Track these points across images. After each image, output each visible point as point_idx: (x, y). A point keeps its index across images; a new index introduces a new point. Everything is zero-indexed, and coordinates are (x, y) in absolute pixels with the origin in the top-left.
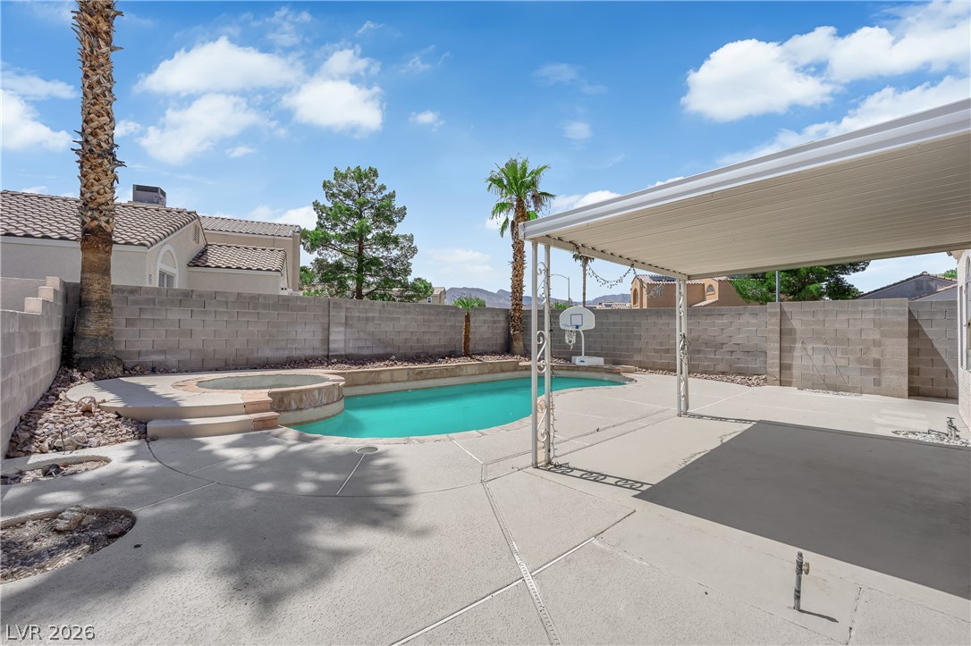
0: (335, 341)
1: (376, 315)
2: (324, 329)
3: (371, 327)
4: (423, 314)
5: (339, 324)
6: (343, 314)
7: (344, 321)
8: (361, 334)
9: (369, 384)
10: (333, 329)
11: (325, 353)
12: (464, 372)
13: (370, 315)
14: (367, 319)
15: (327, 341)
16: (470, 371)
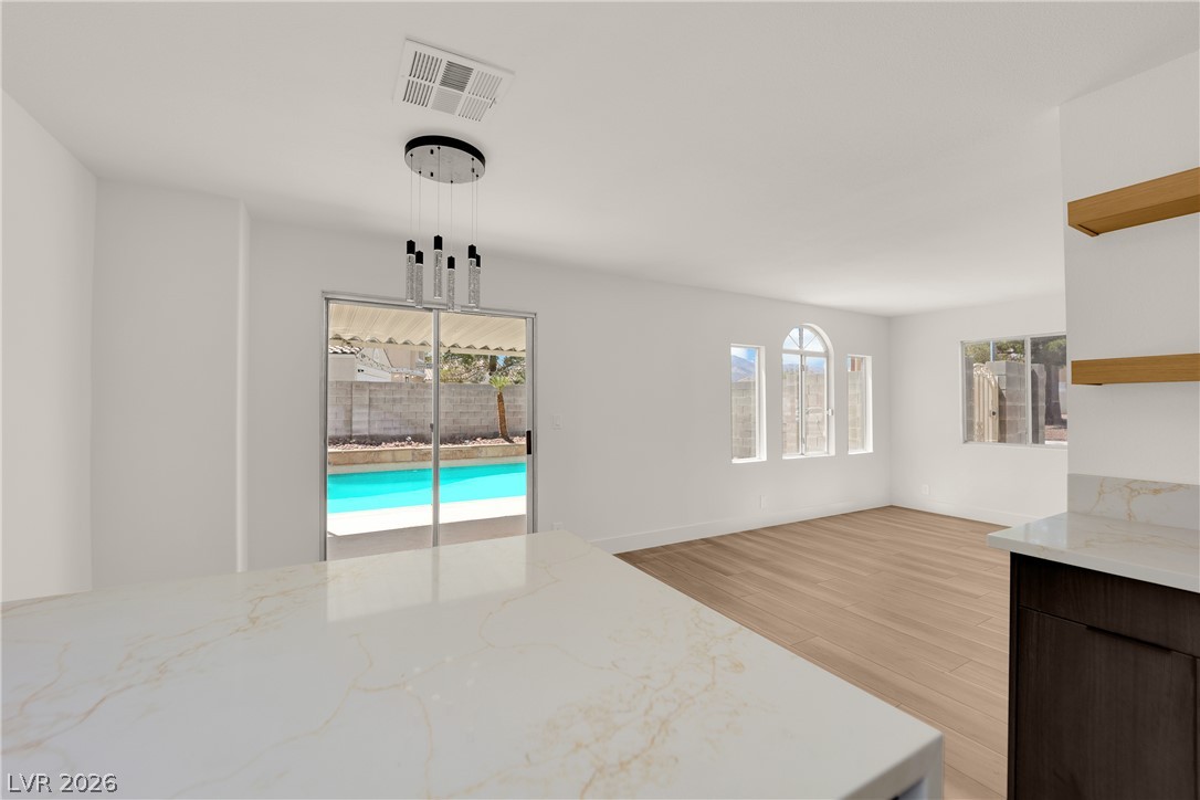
0: (358, 422)
1: (405, 396)
2: (347, 411)
3: (398, 408)
4: (461, 394)
5: (362, 406)
6: (367, 397)
7: (367, 403)
8: (387, 415)
9: (367, 463)
10: (355, 411)
11: (349, 434)
12: (483, 454)
13: (397, 396)
14: (394, 400)
15: (350, 422)
16: (490, 452)
